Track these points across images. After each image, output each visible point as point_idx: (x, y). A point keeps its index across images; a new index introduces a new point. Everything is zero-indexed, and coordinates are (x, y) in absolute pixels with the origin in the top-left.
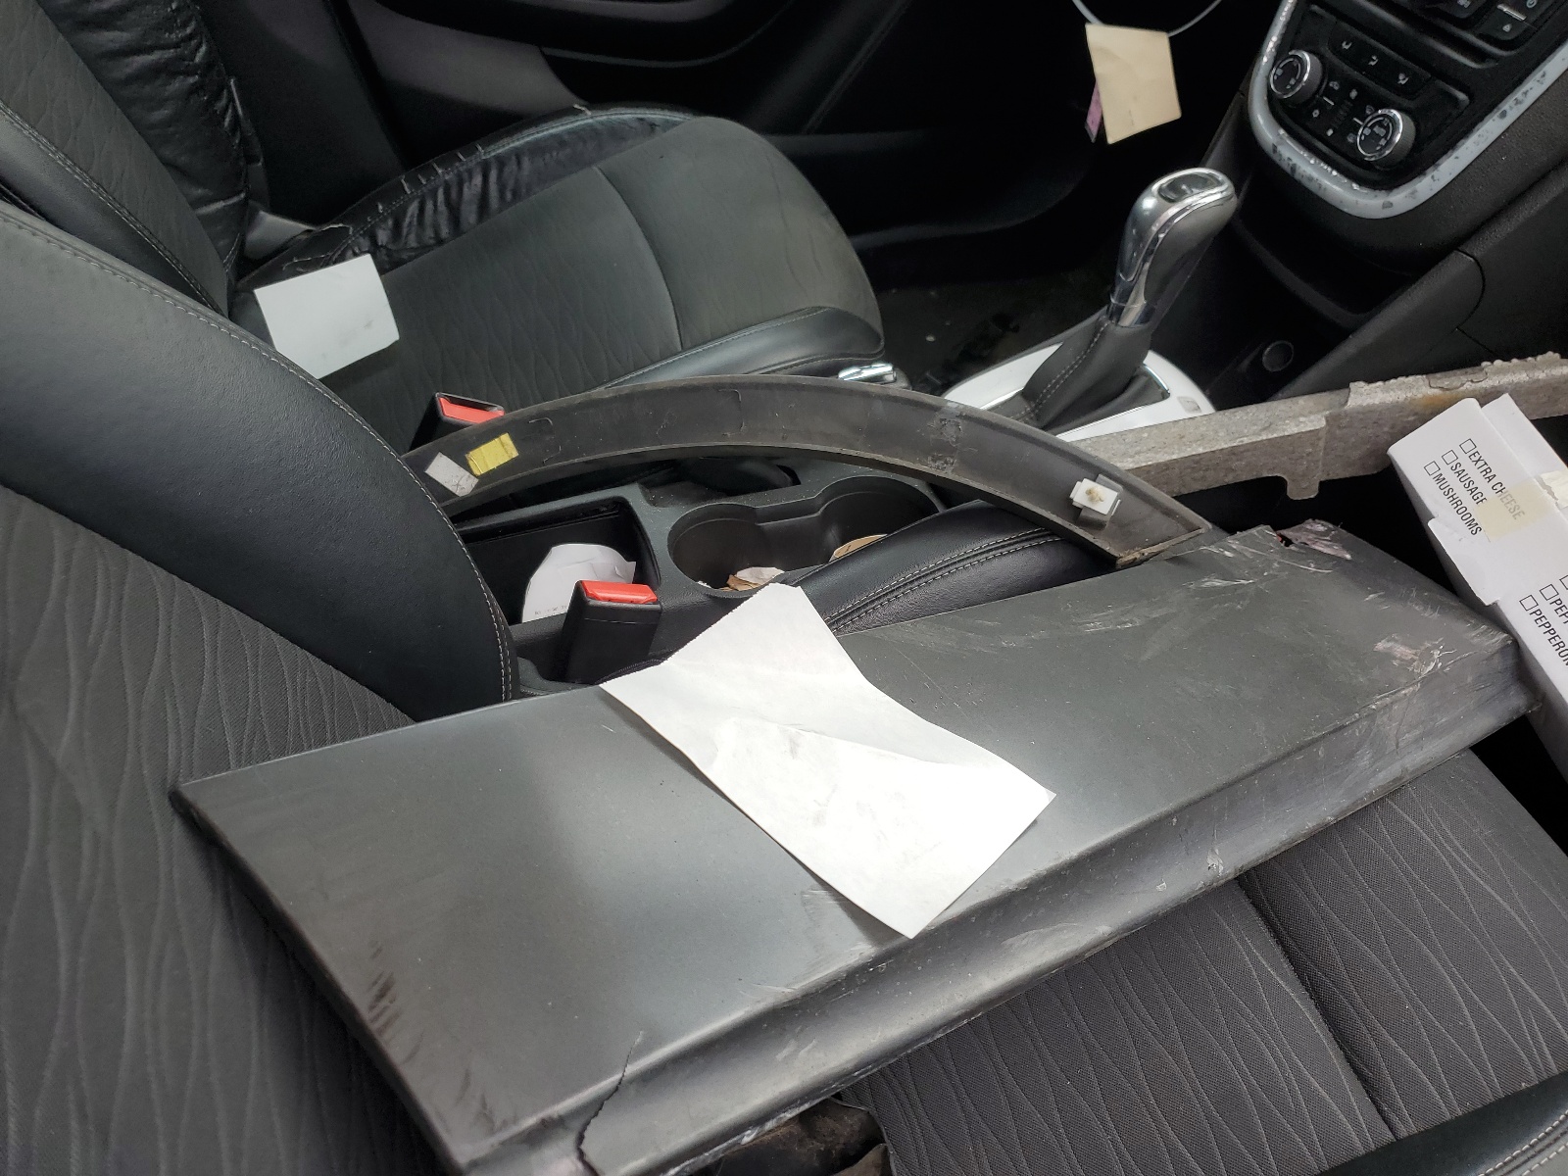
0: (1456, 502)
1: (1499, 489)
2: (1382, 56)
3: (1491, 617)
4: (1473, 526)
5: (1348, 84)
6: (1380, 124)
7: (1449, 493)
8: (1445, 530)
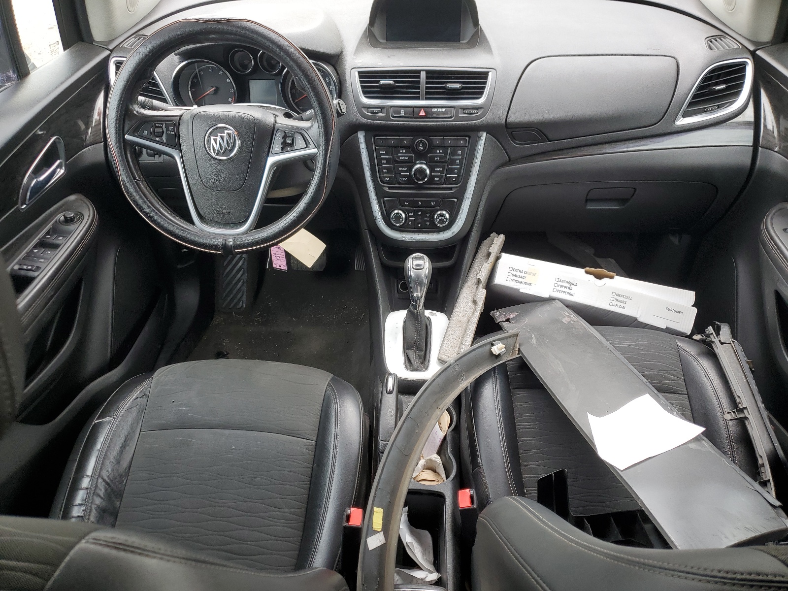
0: (521, 282)
1: (526, 273)
2: (421, 201)
3: (550, 300)
4: (530, 284)
5: (416, 212)
6: (440, 216)
7: (517, 282)
8: (524, 289)
